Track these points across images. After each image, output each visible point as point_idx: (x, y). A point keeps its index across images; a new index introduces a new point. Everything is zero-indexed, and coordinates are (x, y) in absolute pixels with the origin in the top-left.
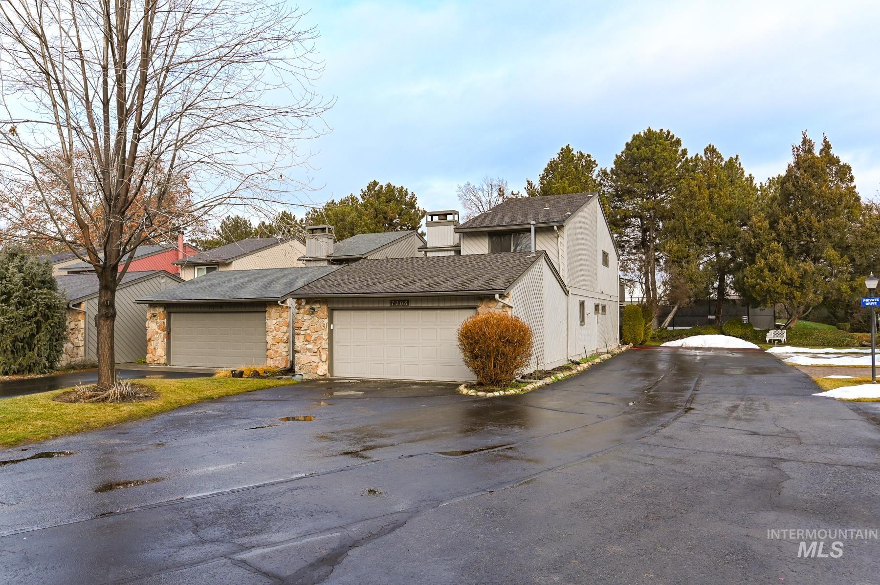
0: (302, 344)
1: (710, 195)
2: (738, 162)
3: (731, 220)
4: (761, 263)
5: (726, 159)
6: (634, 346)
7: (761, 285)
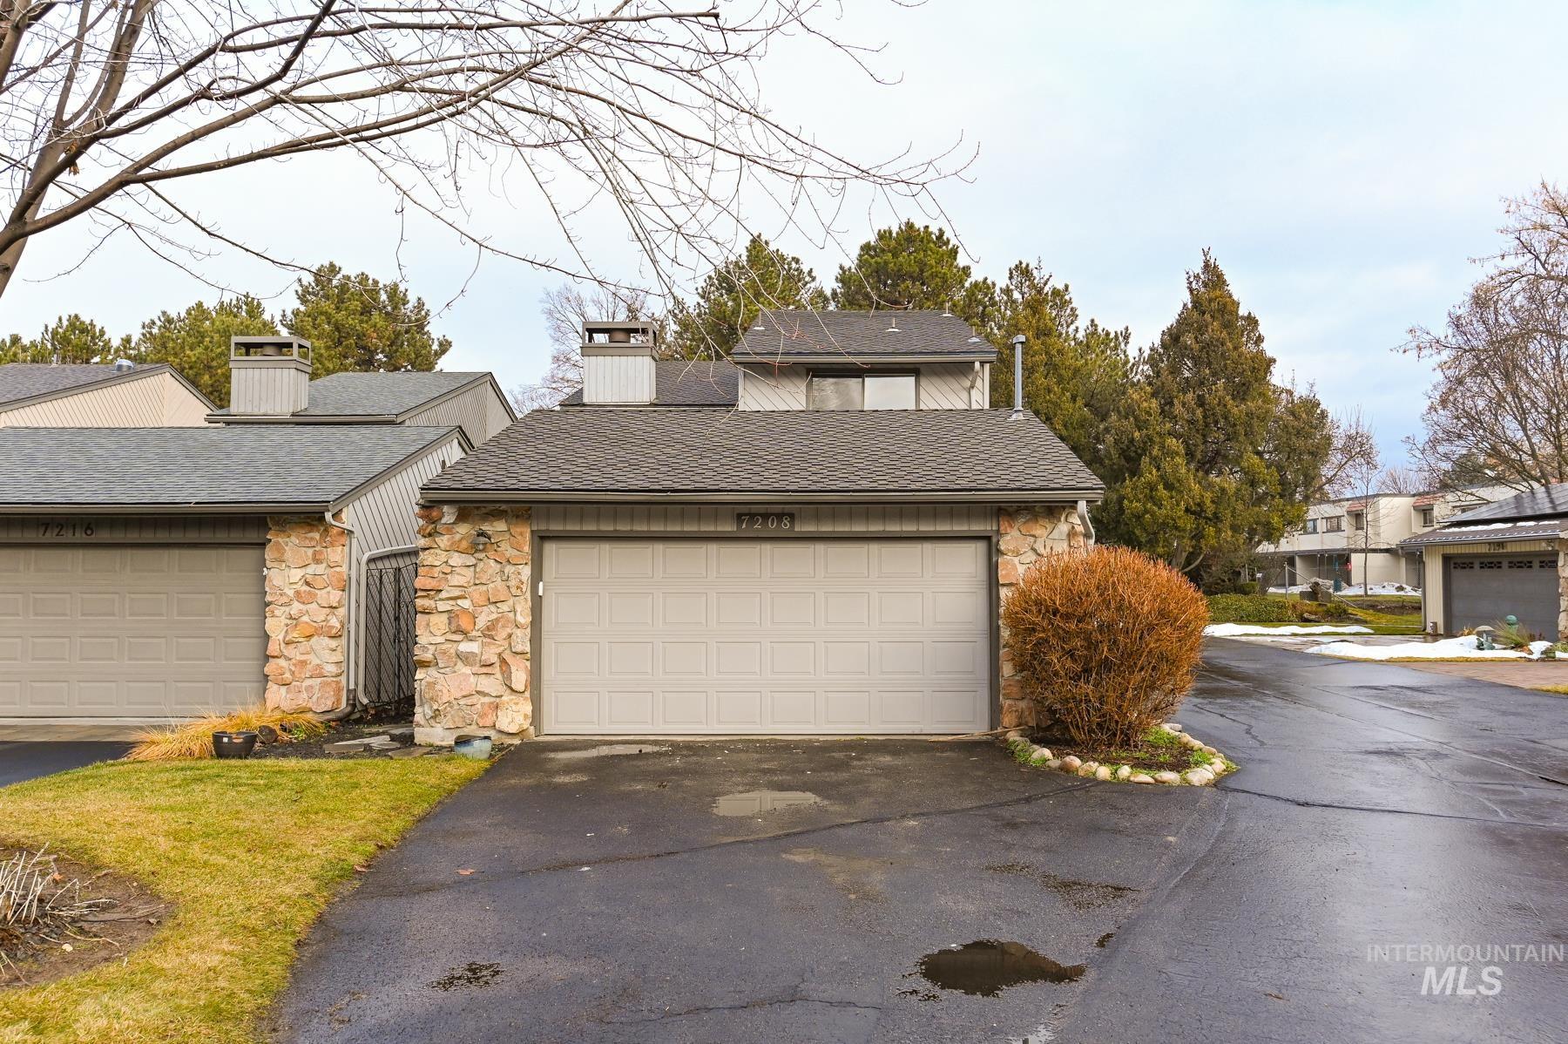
2: (1068, 297)
4: (1151, 475)
7: (1153, 514)
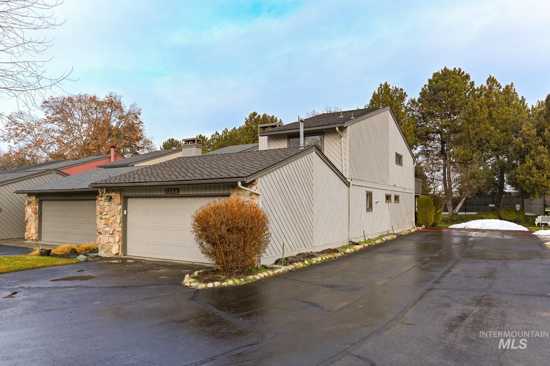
0: (103, 226)
1: (489, 113)
2: (513, 88)
3: (506, 131)
4: (529, 162)
5: (504, 87)
6: (426, 228)
7: (530, 180)
